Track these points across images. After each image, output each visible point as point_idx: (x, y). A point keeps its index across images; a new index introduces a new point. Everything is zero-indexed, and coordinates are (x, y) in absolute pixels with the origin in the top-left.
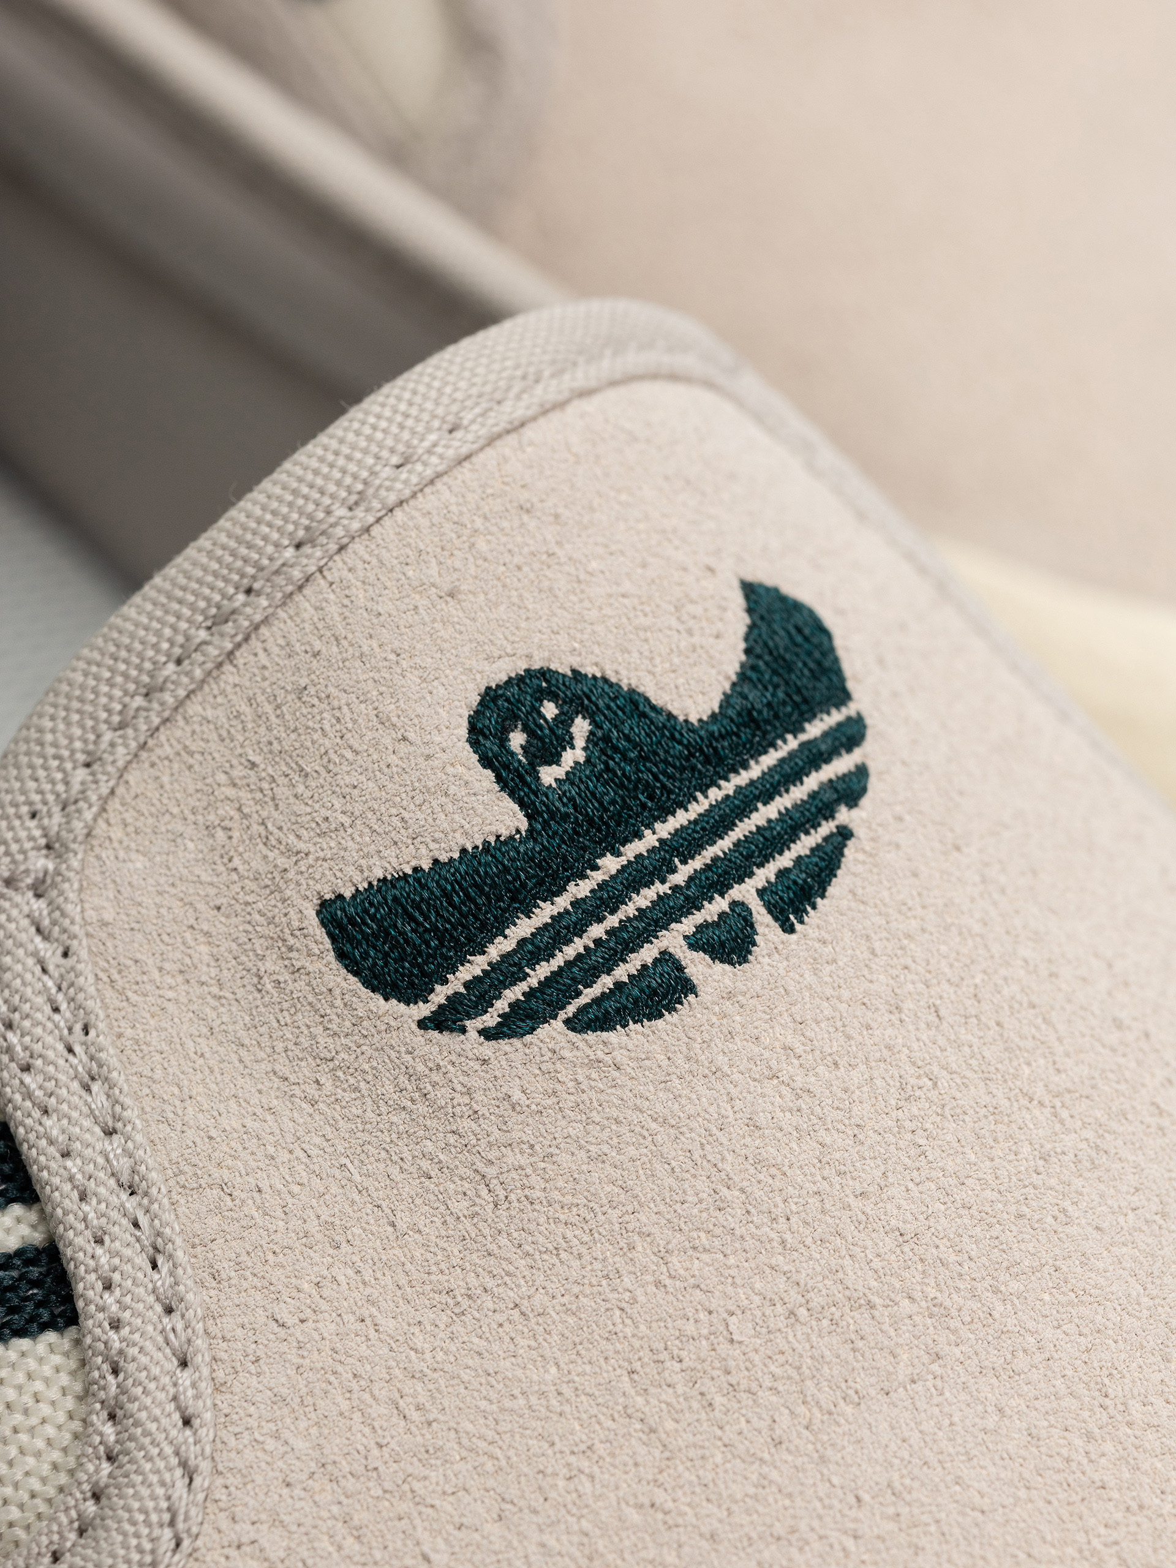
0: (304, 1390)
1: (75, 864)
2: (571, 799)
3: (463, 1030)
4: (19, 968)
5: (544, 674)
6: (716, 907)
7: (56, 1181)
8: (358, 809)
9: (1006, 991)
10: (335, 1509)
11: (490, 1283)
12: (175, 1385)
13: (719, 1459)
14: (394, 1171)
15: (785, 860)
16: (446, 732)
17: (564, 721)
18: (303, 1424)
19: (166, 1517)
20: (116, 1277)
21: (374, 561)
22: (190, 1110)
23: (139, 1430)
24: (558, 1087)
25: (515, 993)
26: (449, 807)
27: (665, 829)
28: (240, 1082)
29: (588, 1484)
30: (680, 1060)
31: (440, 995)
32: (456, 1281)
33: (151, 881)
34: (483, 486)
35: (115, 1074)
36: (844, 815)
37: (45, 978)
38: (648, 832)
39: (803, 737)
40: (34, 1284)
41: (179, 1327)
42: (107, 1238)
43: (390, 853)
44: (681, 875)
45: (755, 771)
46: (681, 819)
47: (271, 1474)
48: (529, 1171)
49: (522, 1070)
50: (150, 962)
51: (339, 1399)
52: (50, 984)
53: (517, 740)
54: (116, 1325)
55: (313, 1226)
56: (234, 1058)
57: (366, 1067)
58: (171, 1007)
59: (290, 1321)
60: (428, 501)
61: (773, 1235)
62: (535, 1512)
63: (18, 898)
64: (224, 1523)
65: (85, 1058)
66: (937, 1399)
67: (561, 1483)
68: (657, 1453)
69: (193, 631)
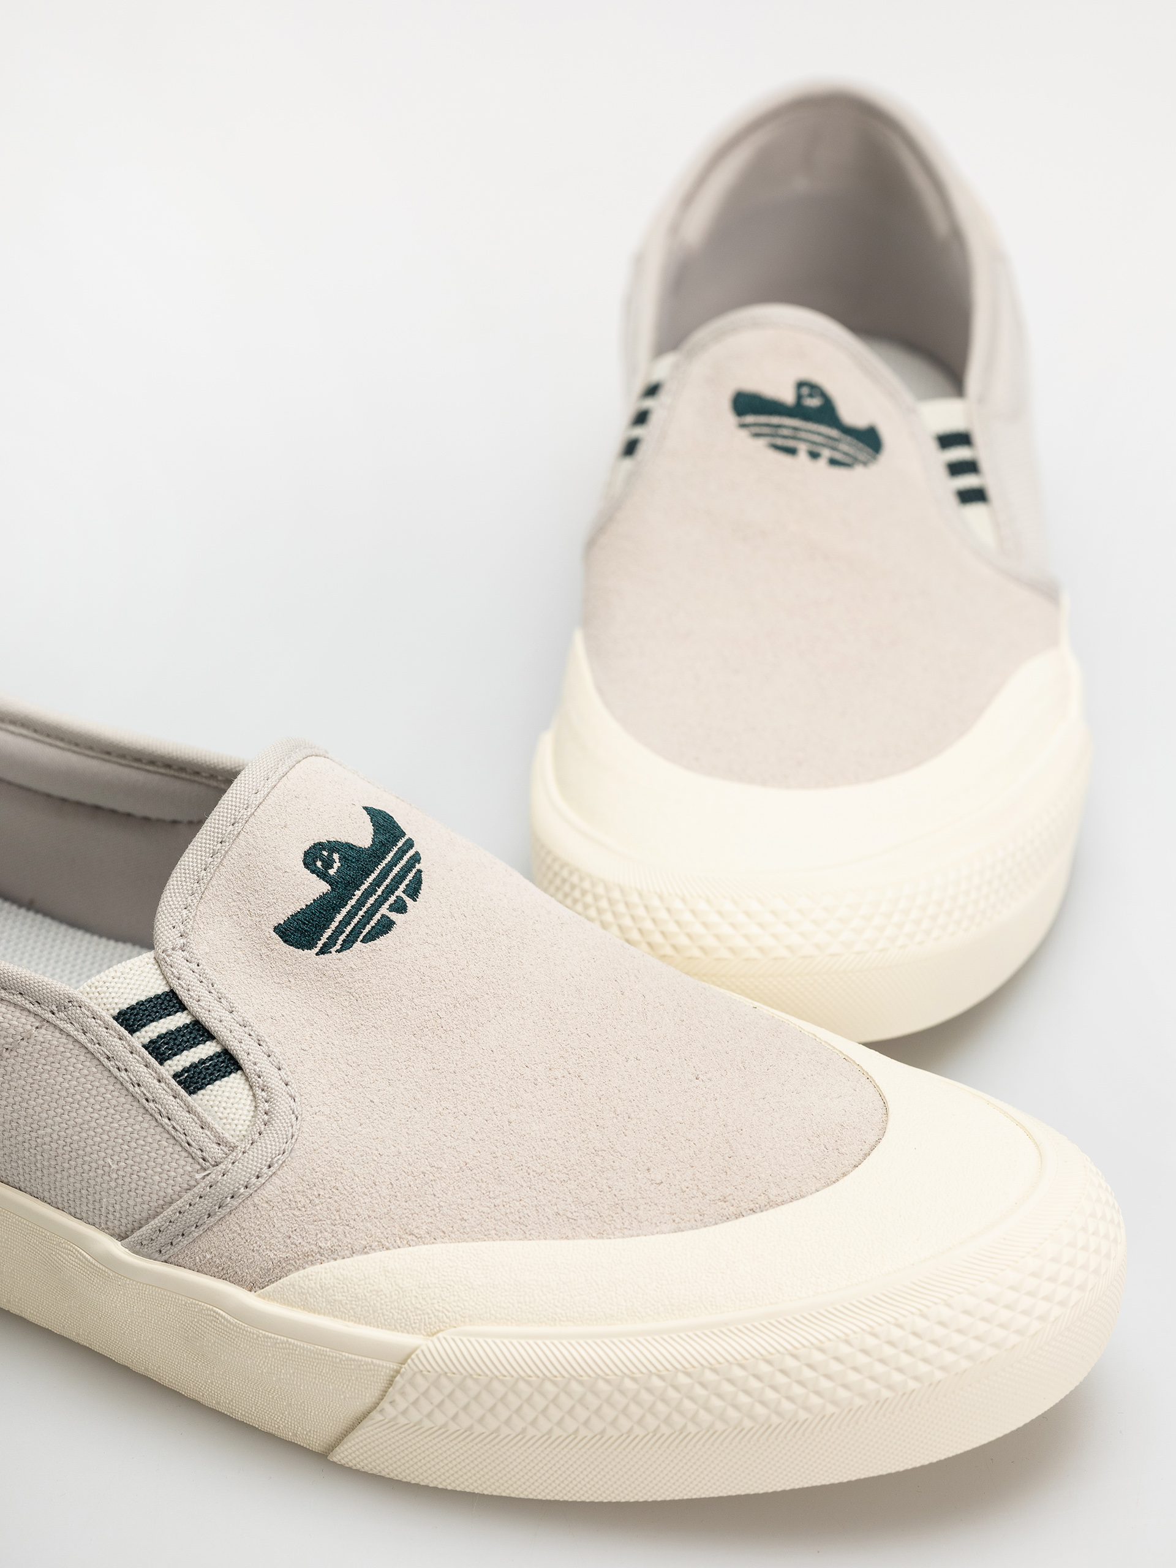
0: (319, 1067)
1: (192, 938)
2: (341, 877)
3: (331, 952)
4: (185, 973)
5: (320, 844)
6: (392, 899)
7: (221, 1029)
8: (278, 896)
9: (481, 906)
10: (340, 1096)
11: (363, 1023)
12: (280, 1075)
13: (448, 1051)
14: (322, 999)
15: (406, 882)
16: (297, 866)
17: (330, 855)
18: (322, 1075)
19: (291, 1112)
20: (250, 1050)
21: (259, 823)
22: (253, 1000)
23: (273, 1090)
24: (365, 960)
25: (342, 937)
26: (306, 888)
27: (370, 879)
28: (265, 988)
29: (413, 1069)
30: (398, 944)
31: (320, 944)
32: (352, 1024)
33: (217, 937)
34: (283, 793)
35: (227, 995)
36: (418, 866)
37: (195, 974)
38: (365, 882)
39: (398, 847)
40: (222, 1062)
41: (275, 1059)
42: (243, 1041)
43: (292, 906)
44: (379, 892)
45: (389, 858)
46: (373, 876)
47: (318, 1092)
48: (364, 987)
49: (352, 959)
50: (225, 961)
51: (330, 1066)
52: (197, 975)
53: (319, 864)
54: (255, 1064)
55: (303, 1021)
56: (261, 982)
57: (303, 972)
58: (236, 972)
59: (307, 1048)
60: (269, 801)
61: (441, 986)
62: (399, 1080)
63: (177, 953)
64: (309, 1109)
65: (216, 993)
66: (504, 1020)
67: (405, 1071)
68: (429, 1054)
69: (207, 859)
